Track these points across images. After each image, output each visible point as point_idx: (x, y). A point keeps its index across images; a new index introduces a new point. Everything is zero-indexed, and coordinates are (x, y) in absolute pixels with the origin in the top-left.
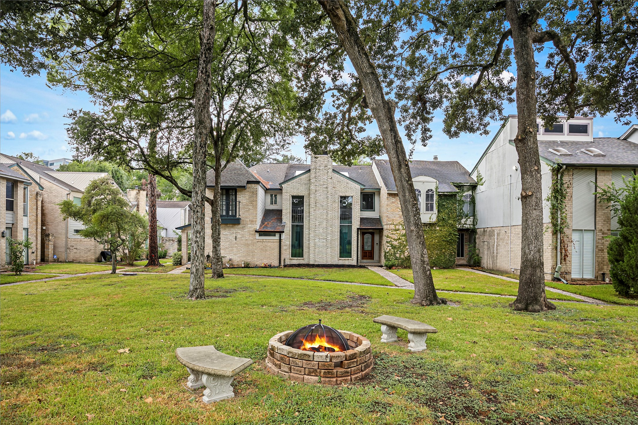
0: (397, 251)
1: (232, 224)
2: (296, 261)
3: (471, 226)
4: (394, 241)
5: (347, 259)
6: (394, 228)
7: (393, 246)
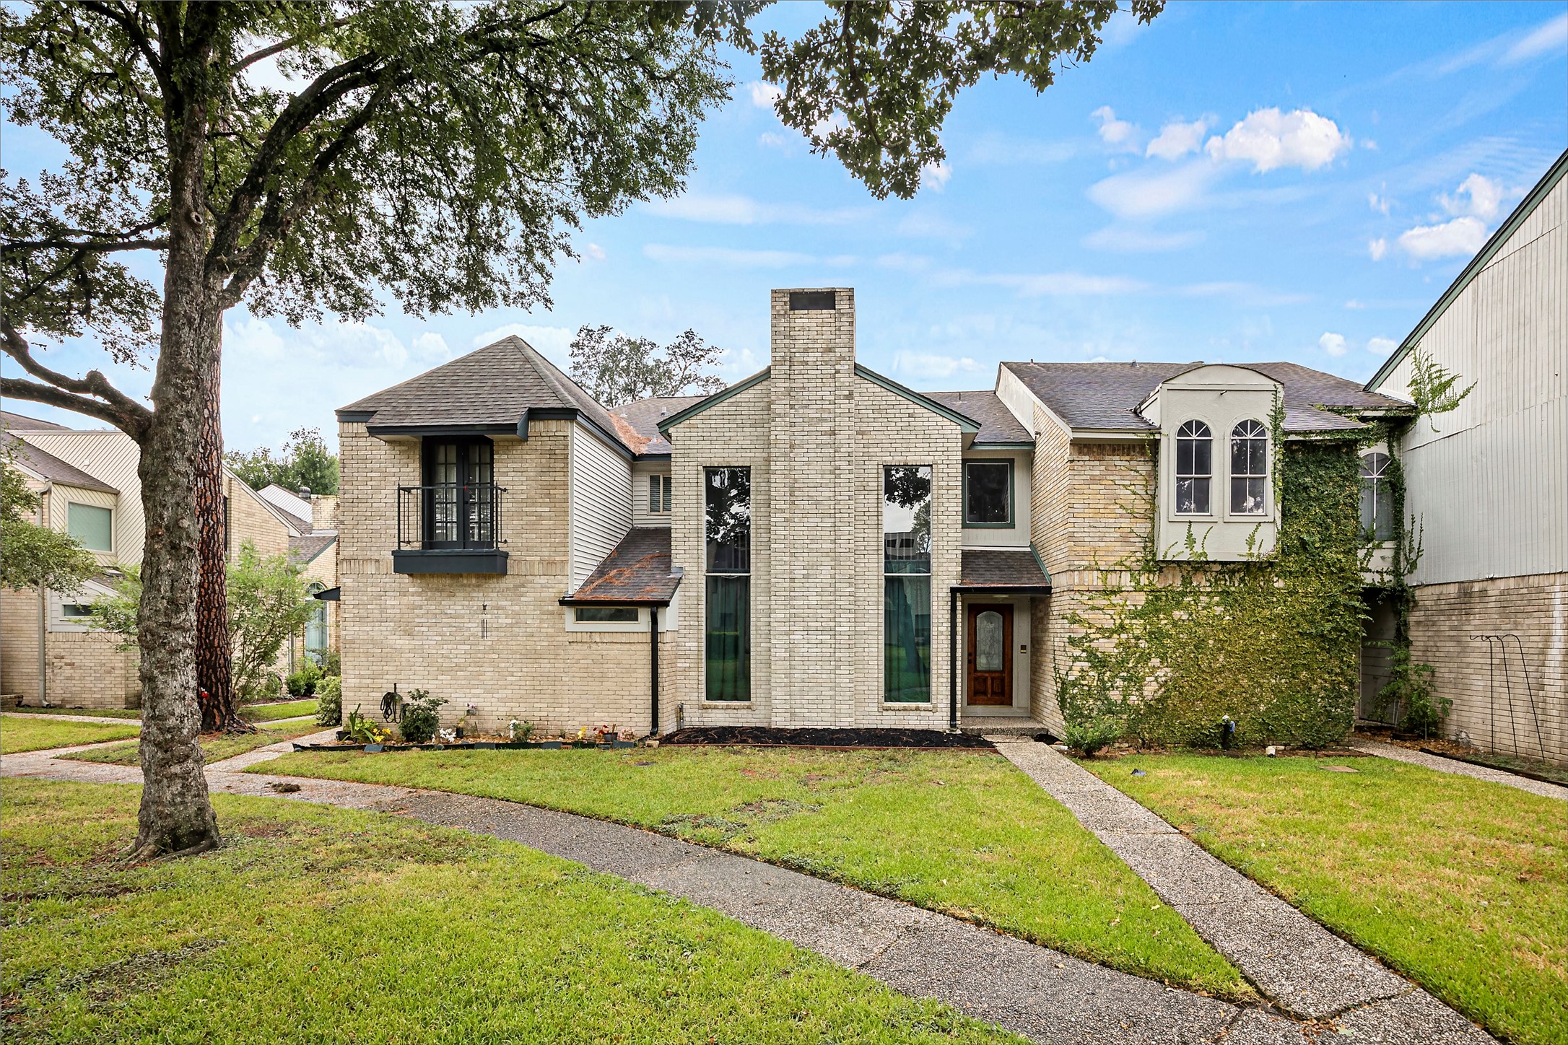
0: (1112, 678)
1: (478, 576)
2: (723, 715)
3: (1387, 578)
4: (1098, 636)
5: (913, 705)
6: (1100, 583)
7: (1096, 657)
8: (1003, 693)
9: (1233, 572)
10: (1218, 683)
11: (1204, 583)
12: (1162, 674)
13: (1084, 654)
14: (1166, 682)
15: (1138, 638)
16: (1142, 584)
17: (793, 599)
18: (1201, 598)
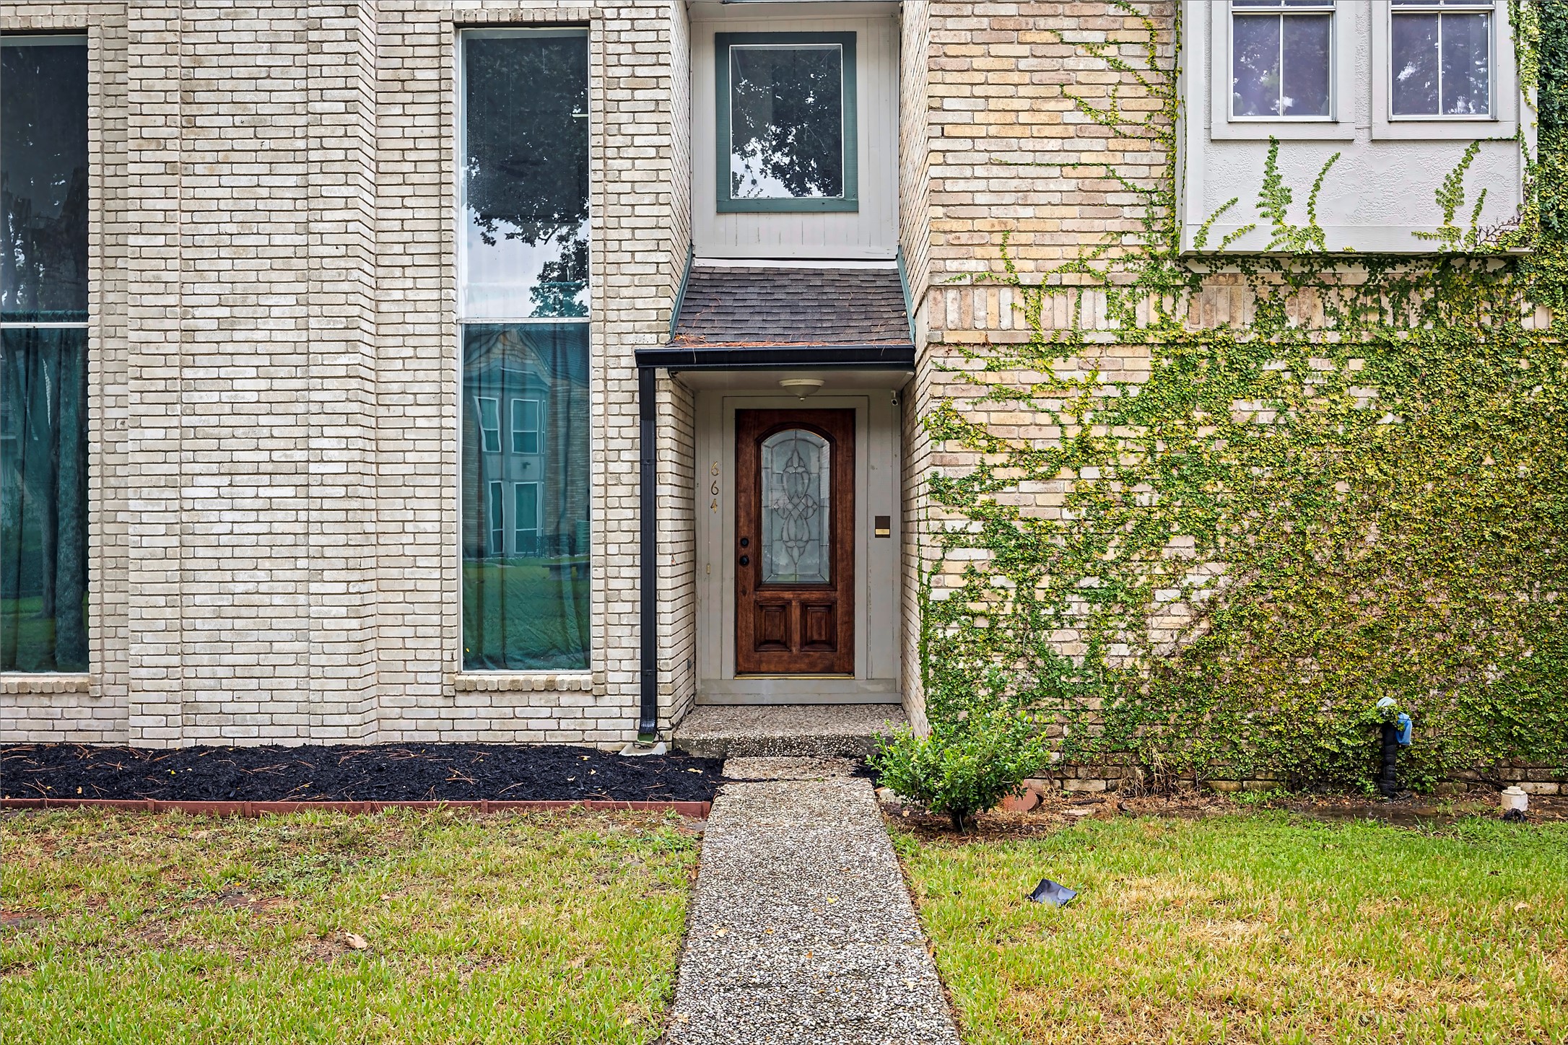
0: (1058, 592)
4: (1016, 472)
5: (540, 677)
6: (1021, 323)
7: (1011, 533)
8: (831, 643)
9: (1403, 288)
10: (1367, 605)
11: (1318, 319)
12: (1200, 581)
13: (977, 527)
14: (1213, 602)
15: (1130, 479)
16: (1141, 324)
17: (190, 385)
18: (1313, 362)
